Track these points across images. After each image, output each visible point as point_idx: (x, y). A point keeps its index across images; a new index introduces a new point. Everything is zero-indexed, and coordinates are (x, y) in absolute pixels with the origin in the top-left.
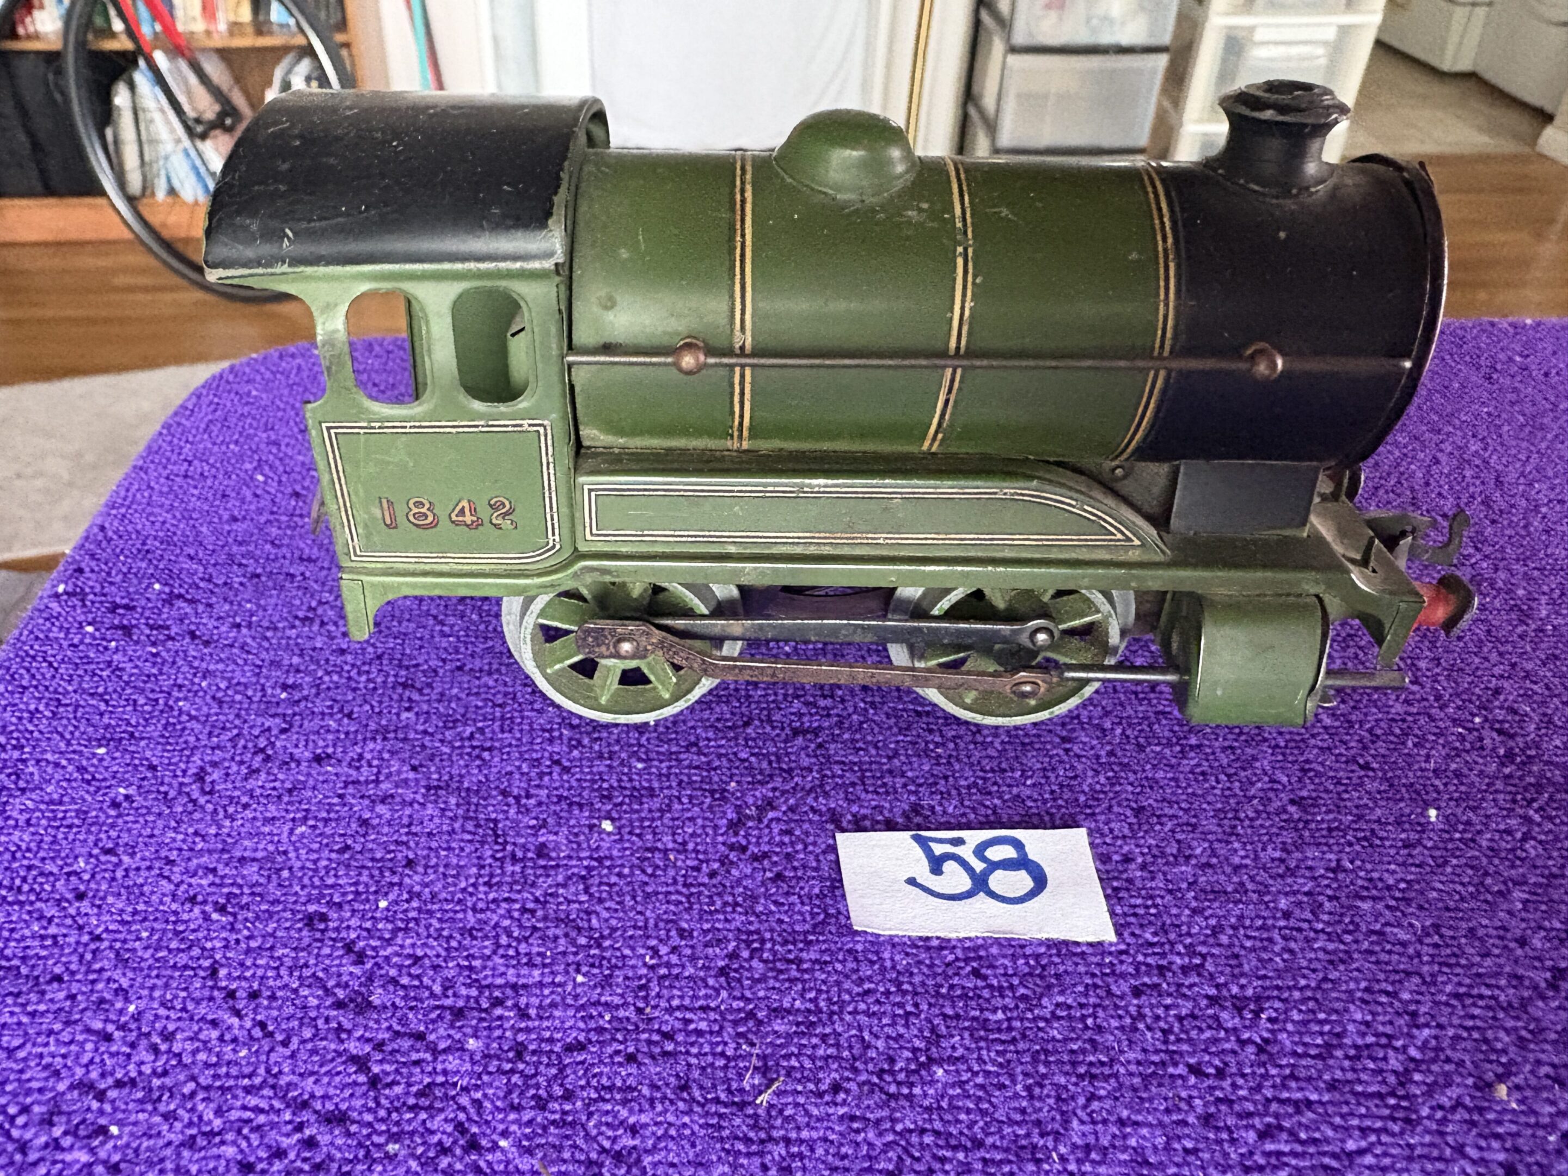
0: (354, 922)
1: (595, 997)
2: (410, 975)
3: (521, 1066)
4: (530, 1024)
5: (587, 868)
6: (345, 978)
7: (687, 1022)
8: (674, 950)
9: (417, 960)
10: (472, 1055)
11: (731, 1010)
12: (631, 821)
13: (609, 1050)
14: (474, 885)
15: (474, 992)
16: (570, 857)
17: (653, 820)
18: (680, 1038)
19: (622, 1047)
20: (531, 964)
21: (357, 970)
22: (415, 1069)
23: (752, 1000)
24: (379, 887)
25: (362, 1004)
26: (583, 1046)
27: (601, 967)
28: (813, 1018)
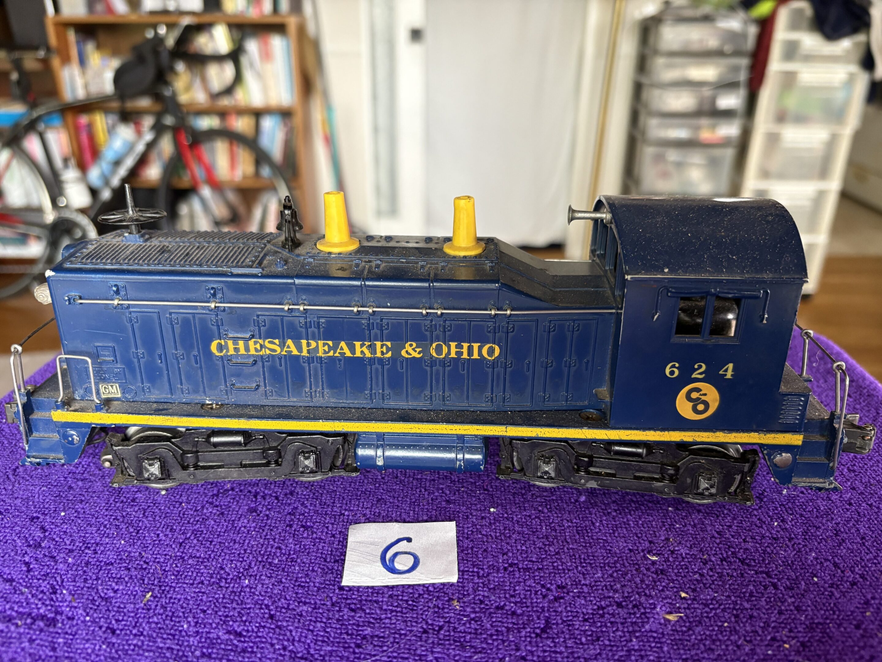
0: (48, 520)
1: (125, 549)
2: (60, 538)
3: (85, 568)
4: (97, 556)
5: (149, 506)
6: (36, 538)
7: (156, 558)
8: (166, 535)
9: (65, 532)
10: (69, 564)
11: (176, 556)
13: (120, 565)
15: (81, 544)
16: (143, 502)
18: (151, 564)
19: (126, 565)
20: (107, 537)
21: (42, 536)
22: (46, 567)
23: (186, 553)
24: (64, 509)
25: (38, 546)
26: (112, 564)
27: (134, 539)
28: (205, 560)
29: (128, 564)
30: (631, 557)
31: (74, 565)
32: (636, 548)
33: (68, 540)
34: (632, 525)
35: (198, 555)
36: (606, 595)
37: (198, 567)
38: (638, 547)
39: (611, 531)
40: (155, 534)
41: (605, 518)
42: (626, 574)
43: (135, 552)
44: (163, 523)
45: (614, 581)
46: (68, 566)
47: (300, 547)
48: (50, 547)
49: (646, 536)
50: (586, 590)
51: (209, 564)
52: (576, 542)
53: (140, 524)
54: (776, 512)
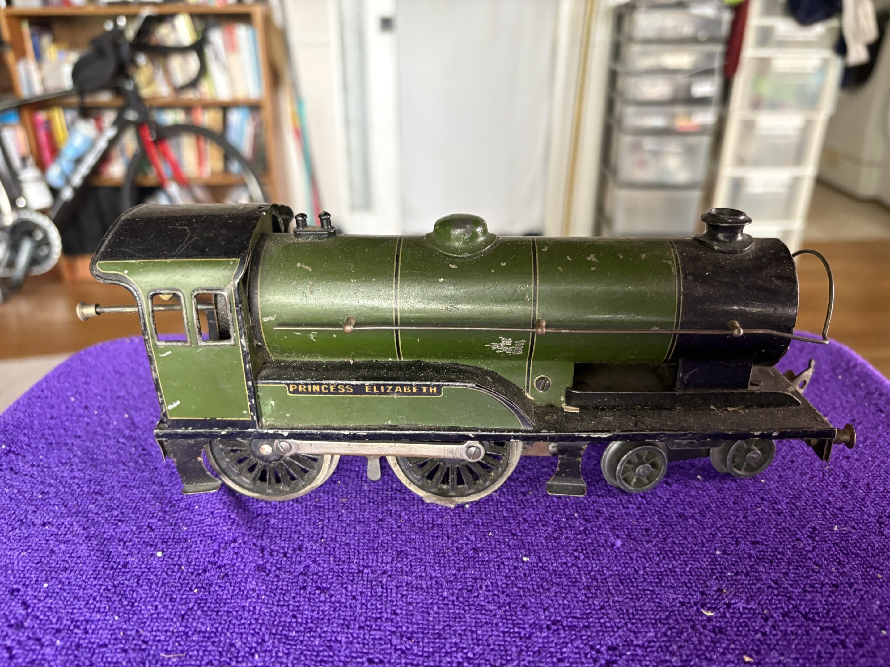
0: (30, 593)
1: (120, 626)
2: (45, 615)
3: (76, 652)
4: (88, 636)
5: (143, 572)
6: (17, 615)
7: (156, 636)
8: (166, 607)
9: (50, 608)
10: (57, 647)
11: (178, 632)
12: (171, 553)
13: (116, 647)
14: (89, 578)
15: (69, 623)
16: (136, 568)
17: (181, 552)
18: (150, 643)
19: (122, 646)
20: (98, 612)
21: (24, 612)
22: (31, 653)
23: (189, 627)
24: (47, 579)
25: (20, 626)
26: (106, 645)
27: (129, 614)
28: (213, 635)
29: (125, 644)
30: (683, 611)
31: (63, 648)
32: (687, 600)
33: (54, 617)
34: (679, 573)
35: (203, 629)
36: (663, 658)
37: (204, 644)
38: (689, 599)
39: (657, 580)
40: (152, 606)
41: (647, 565)
42: (682, 633)
43: (131, 630)
44: (161, 591)
45: (669, 641)
46: (56, 650)
47: (318, 613)
48: (33, 627)
49: (696, 586)
50: (640, 652)
51: (217, 640)
52: (621, 594)
53: (135, 595)
54: (831, 552)
